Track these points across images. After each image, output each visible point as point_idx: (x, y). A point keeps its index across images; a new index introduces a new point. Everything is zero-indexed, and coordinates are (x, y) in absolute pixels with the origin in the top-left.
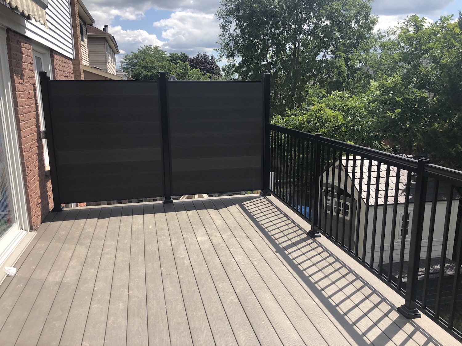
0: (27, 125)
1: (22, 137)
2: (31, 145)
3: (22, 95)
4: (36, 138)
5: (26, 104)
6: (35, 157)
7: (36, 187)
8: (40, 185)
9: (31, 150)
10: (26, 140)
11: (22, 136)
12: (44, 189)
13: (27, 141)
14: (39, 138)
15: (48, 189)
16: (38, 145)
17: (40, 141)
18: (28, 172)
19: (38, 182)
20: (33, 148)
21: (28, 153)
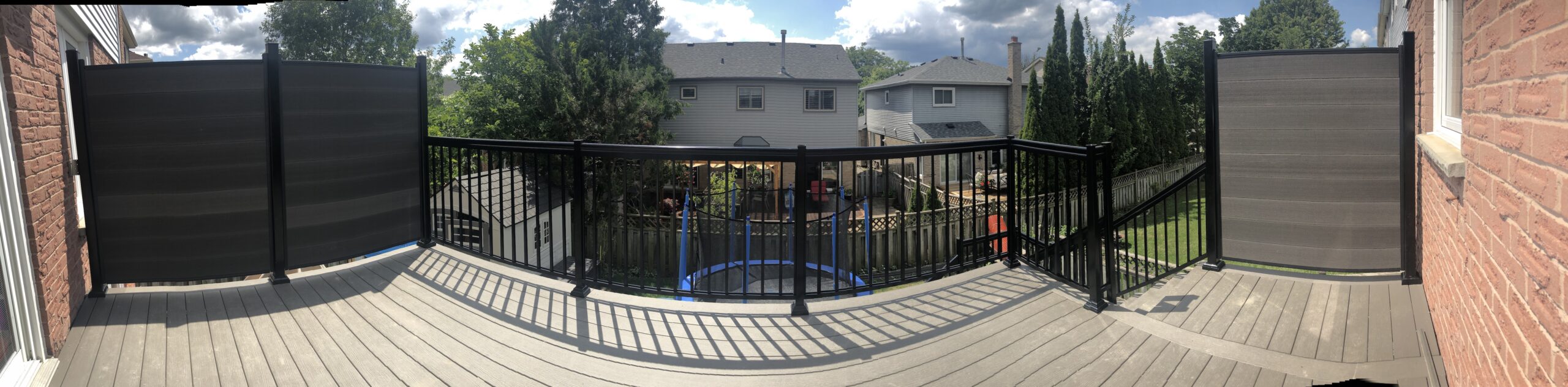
0: (39, 149)
1: (27, 175)
2: (51, 187)
3: (27, 87)
4: (61, 173)
5: (40, 108)
6: (59, 209)
7: (59, 266)
8: (68, 258)
9: (50, 197)
10: (37, 179)
11: (28, 172)
12: (76, 261)
13: (40, 182)
14: (67, 174)
15: (83, 259)
16: (64, 186)
17: (68, 179)
18: (41, 244)
19: (65, 254)
20: (53, 193)
21: (42, 206)
